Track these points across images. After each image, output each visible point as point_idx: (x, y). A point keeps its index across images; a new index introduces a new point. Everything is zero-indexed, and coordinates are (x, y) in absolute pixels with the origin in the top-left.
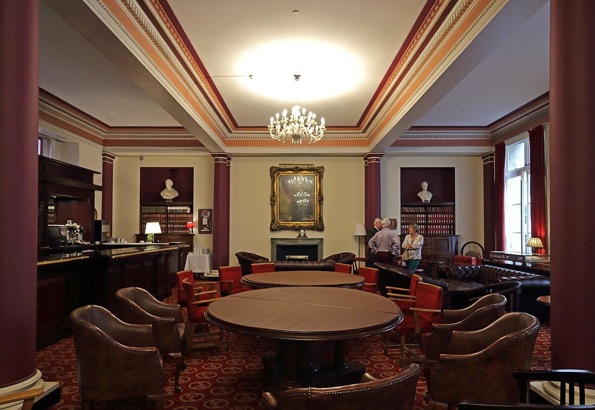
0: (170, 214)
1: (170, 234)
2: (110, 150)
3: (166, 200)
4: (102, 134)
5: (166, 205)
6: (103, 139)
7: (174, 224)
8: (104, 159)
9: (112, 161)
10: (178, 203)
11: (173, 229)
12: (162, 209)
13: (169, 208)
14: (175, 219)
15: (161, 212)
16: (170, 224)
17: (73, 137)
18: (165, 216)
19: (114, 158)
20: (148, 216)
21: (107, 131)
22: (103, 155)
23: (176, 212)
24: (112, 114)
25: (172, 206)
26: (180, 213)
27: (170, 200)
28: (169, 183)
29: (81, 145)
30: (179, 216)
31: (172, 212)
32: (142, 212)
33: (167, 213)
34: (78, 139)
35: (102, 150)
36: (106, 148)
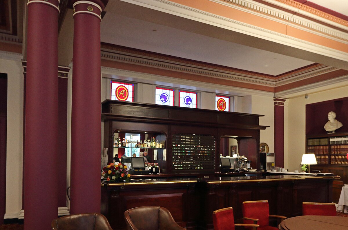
0: (332, 145)
1: (333, 165)
2: (280, 95)
3: (328, 132)
4: (272, 84)
5: (329, 138)
6: (274, 87)
7: (336, 155)
8: (275, 103)
9: (283, 104)
10: (340, 135)
11: (336, 160)
12: (324, 141)
13: (331, 140)
14: (337, 150)
15: (324, 144)
16: (333, 155)
17: (246, 91)
18: (327, 147)
19: (284, 101)
20: (313, 148)
21: (274, 80)
22: (275, 100)
23: (338, 144)
24: (266, 66)
25: (334, 137)
26: (341, 145)
27: (332, 132)
28: (331, 116)
29: (253, 96)
30: (341, 147)
31: (334, 144)
32: (309, 144)
33: (329, 145)
34: (249, 92)
35: (273, 97)
36: (276, 94)
